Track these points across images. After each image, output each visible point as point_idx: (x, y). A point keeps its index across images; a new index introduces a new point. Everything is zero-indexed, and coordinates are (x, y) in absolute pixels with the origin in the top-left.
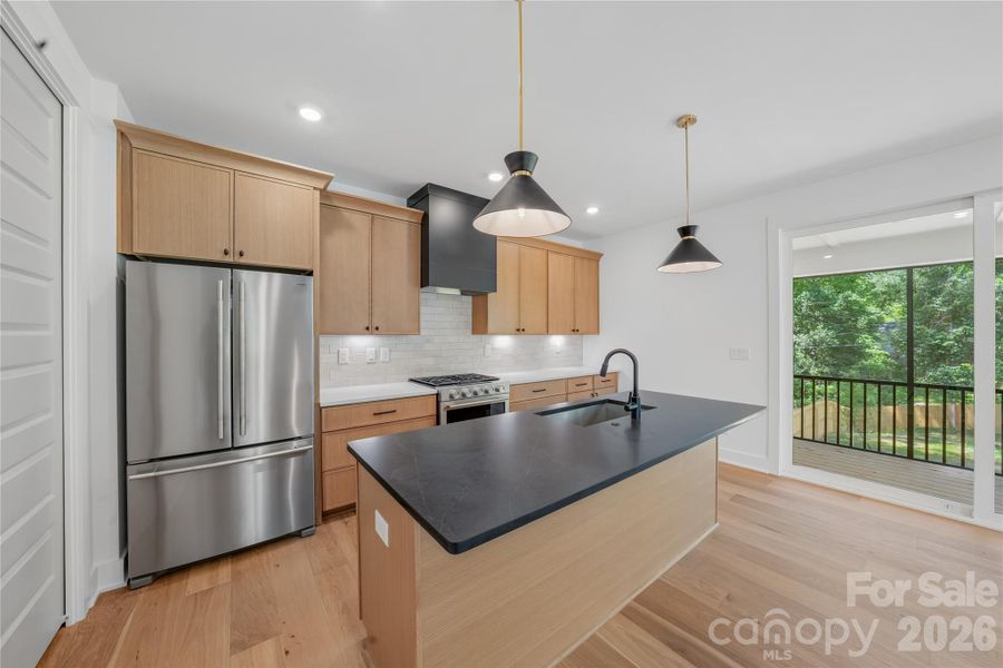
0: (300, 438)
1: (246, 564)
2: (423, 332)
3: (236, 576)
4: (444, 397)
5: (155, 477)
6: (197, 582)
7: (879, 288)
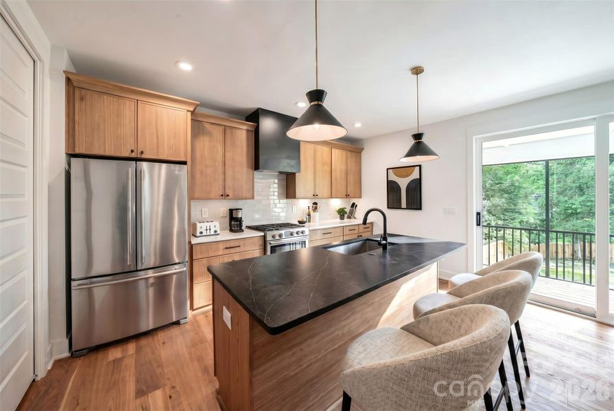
0: (179, 263)
1: (144, 342)
2: (255, 198)
3: (138, 350)
4: (269, 238)
5: (89, 288)
6: (115, 354)
7: (531, 172)
